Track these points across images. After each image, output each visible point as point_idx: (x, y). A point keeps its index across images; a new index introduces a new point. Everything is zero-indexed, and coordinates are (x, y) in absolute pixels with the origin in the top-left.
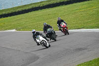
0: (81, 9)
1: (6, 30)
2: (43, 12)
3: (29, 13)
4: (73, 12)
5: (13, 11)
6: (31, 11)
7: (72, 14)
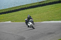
5: (9, 10)
7: (46, 12)
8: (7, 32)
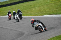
0: (52, 2)
1: (2, 15)
2: (27, 4)
3: (18, 4)
4: (47, 4)
5: (7, 3)
6: (18, 3)
8: (5, 27)
